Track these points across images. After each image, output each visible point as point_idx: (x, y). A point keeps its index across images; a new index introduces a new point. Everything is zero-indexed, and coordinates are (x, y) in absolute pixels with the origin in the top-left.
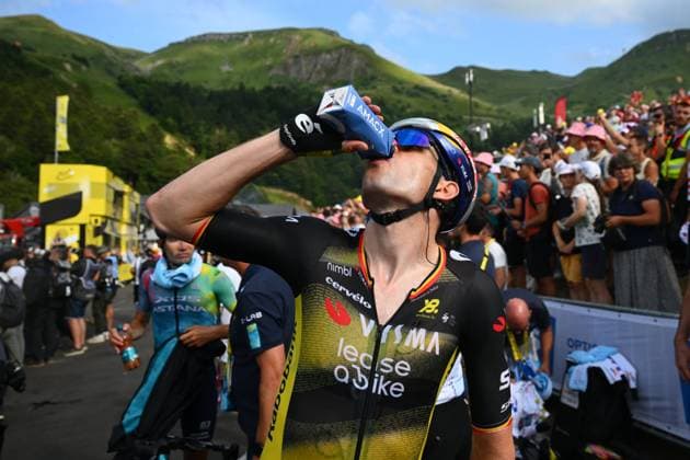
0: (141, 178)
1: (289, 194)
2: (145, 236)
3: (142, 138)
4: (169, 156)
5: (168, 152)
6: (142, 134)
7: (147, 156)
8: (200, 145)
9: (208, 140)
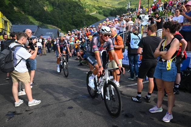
1: (54, 27)
3: (7, 7)
4: (16, 13)
7: (9, 13)
8: (25, 10)
9: (28, 9)
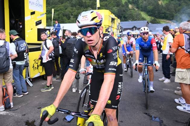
0: (122, 17)
2: (122, 33)
3: (123, 6)
4: (130, 11)
5: (130, 9)
6: (123, 5)
7: (124, 11)
8: (139, 7)
9: (142, 5)
